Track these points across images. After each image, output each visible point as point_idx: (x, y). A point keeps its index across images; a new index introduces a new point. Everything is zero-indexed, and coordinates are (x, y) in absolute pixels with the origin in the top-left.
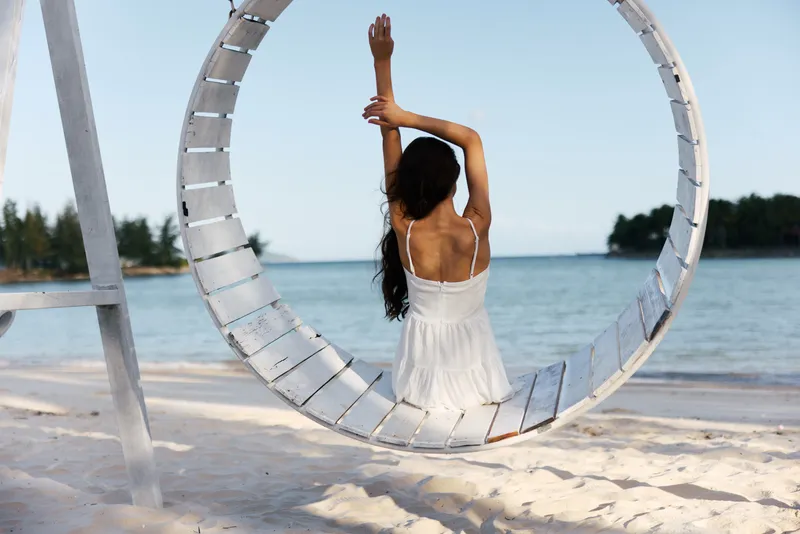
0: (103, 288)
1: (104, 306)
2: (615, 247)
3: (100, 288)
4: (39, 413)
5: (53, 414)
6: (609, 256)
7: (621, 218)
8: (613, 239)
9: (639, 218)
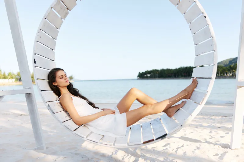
0: (27, 88)
1: (27, 94)
2: (139, 78)
3: (26, 88)
4: (21, 115)
5: (25, 115)
6: (137, 79)
7: (140, 72)
8: (138, 76)
9: (143, 73)
